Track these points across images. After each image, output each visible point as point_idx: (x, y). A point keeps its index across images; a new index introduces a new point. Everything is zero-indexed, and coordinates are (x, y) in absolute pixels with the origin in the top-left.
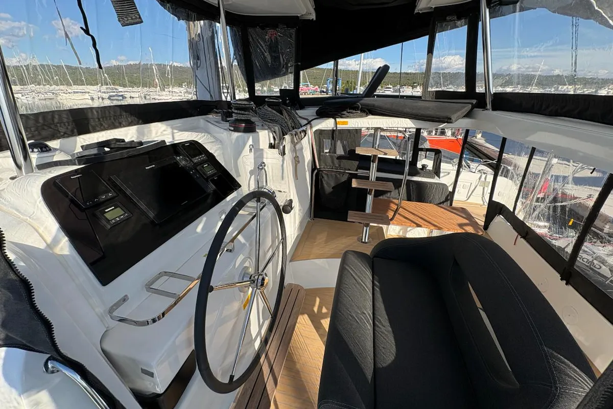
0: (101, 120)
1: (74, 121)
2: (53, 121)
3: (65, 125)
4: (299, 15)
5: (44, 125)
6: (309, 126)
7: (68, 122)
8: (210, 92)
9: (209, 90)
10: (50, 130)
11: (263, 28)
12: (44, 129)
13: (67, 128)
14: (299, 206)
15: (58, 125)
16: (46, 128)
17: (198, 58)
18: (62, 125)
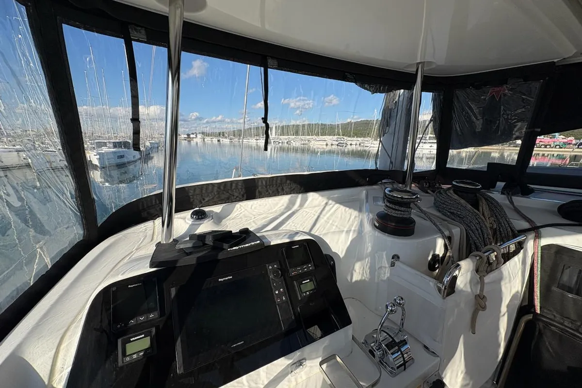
0: (268, 187)
1: (246, 188)
2: (231, 188)
3: (239, 190)
4: (555, 61)
5: (224, 190)
6: (532, 235)
7: (241, 189)
8: (390, 158)
9: (390, 156)
10: (228, 194)
11: (477, 88)
12: (223, 194)
13: (240, 193)
14: (464, 379)
15: (234, 190)
16: (225, 192)
17: (388, 125)
18: (237, 190)
